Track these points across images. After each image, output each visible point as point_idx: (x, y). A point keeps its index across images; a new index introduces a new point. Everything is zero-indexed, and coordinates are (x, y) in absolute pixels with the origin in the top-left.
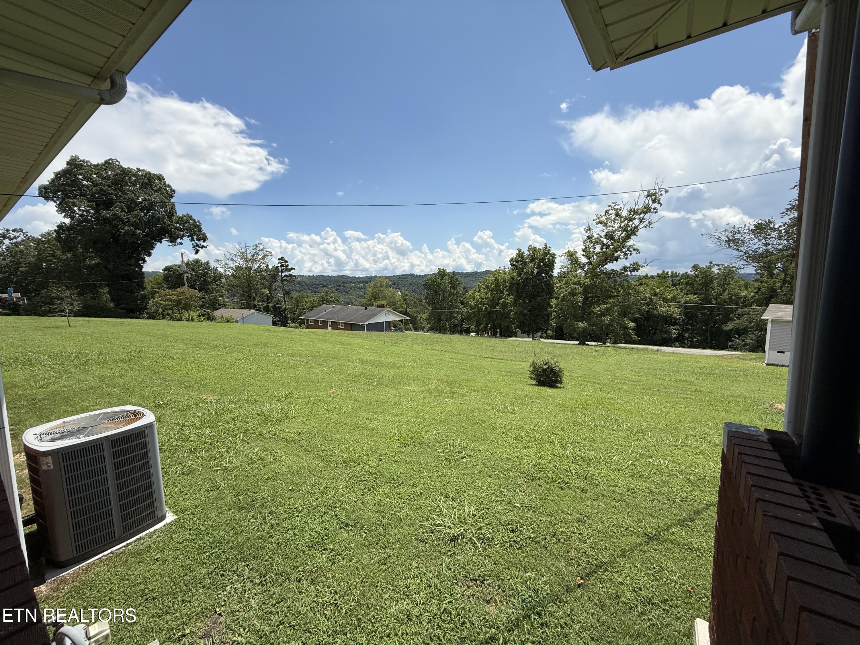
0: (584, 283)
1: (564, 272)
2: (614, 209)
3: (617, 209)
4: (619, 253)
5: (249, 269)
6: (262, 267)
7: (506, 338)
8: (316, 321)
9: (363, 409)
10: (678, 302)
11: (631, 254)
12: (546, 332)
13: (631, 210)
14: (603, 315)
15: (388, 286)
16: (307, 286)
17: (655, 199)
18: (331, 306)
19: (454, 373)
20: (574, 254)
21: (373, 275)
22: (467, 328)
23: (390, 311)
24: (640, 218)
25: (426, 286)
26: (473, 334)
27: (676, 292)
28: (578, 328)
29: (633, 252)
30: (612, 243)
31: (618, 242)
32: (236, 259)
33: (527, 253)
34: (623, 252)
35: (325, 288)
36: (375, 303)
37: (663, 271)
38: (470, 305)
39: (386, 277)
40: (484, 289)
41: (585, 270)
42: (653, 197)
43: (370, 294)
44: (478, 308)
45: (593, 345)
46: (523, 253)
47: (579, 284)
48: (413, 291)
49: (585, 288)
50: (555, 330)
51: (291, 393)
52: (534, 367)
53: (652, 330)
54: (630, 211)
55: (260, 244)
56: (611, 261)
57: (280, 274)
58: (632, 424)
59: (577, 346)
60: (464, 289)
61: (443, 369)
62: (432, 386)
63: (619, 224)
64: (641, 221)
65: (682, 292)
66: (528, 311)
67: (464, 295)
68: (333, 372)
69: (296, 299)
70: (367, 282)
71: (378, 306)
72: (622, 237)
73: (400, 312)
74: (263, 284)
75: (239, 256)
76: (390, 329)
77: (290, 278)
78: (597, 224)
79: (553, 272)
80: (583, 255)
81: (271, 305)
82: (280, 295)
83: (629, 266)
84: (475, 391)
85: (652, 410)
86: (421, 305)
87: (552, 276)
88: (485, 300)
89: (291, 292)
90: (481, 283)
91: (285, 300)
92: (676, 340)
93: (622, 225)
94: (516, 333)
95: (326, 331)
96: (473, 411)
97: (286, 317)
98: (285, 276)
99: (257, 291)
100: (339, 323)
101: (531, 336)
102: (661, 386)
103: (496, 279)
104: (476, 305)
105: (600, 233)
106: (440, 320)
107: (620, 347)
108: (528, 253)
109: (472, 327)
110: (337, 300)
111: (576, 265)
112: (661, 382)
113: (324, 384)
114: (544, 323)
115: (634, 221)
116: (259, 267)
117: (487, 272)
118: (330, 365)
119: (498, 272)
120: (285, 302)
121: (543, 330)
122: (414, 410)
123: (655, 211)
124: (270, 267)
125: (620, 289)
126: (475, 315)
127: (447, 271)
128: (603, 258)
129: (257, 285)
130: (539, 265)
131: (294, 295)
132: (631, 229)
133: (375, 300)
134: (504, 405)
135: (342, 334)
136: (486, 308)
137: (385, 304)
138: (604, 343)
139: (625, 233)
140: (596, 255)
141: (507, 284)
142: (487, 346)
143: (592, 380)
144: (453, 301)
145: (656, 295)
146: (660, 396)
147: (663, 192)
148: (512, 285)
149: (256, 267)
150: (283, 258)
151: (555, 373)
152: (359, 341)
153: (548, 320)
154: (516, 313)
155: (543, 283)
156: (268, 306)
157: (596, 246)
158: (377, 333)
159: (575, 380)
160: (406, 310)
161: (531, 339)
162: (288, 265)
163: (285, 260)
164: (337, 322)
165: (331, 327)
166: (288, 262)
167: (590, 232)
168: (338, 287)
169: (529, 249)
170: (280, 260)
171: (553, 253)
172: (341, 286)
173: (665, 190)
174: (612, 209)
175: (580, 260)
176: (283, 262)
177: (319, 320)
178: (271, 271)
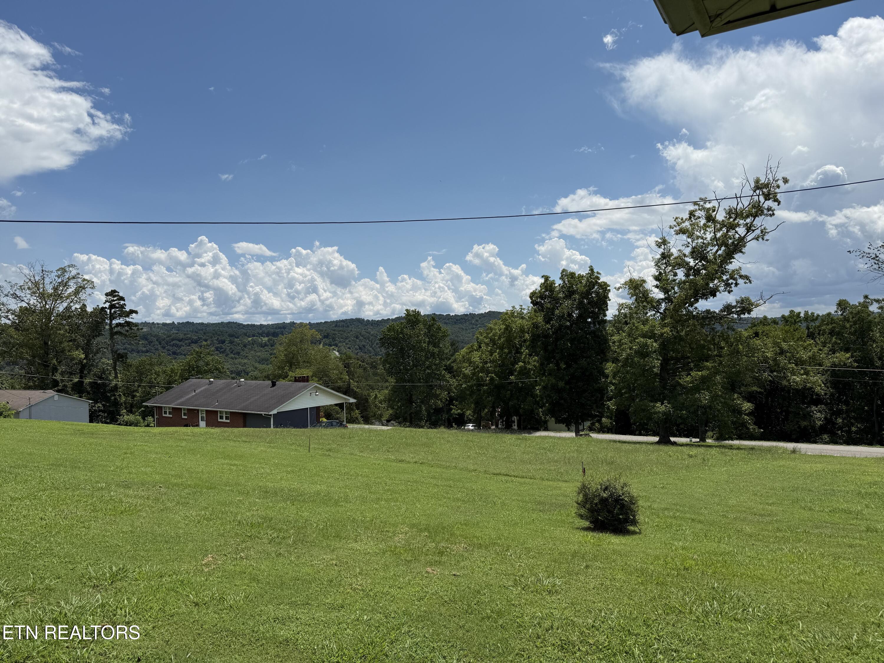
0: (662, 334)
1: (625, 315)
2: (704, 208)
3: (708, 209)
4: (716, 282)
5: (47, 314)
6: (73, 308)
7: (530, 433)
8: (177, 411)
9: (267, 597)
10: (820, 365)
11: (736, 284)
12: (599, 421)
13: (730, 210)
14: (697, 389)
15: (314, 342)
16: (160, 343)
17: (769, 194)
18: (207, 381)
19: (440, 509)
20: (641, 285)
21: (288, 321)
22: (459, 414)
23: (320, 389)
24: (747, 224)
25: (385, 341)
26: (470, 426)
27: (815, 349)
28: (656, 413)
29: (740, 281)
30: (703, 265)
31: (714, 263)
32: (22, 295)
33: (558, 282)
34: (723, 281)
35: (193, 345)
36: (291, 374)
37: (792, 312)
38: (464, 374)
39: (311, 325)
40: (487, 345)
41: (661, 311)
42: (765, 190)
43: (282, 357)
44: (478, 379)
45: (682, 445)
46: (553, 283)
47: (651, 335)
48: (360, 348)
49: (663, 342)
50: (616, 416)
51: (124, 570)
52: (585, 495)
53: (781, 413)
54: (730, 212)
55: (72, 266)
56: (705, 296)
57: (108, 321)
58: (768, 604)
59: (657, 447)
60: (452, 344)
61: (419, 501)
62: (399, 539)
63: (712, 234)
64: (749, 228)
65: (825, 346)
66: (566, 384)
67: (452, 355)
68: (209, 520)
69: (137, 368)
70: (275, 335)
71: (297, 380)
72: (719, 255)
73: (338, 389)
74: (75, 340)
75: (29, 288)
76: (319, 422)
77: (127, 328)
78: (677, 234)
79: (605, 315)
80: (657, 287)
81: (87, 381)
82: (107, 361)
83: (734, 304)
84: (480, 546)
85: (799, 574)
86: (375, 374)
87: (605, 321)
88: (489, 365)
89: (129, 355)
90: (481, 334)
91: (115, 369)
92: (823, 429)
93: (719, 235)
94: (546, 422)
95: (196, 430)
96: (479, 592)
97: (116, 404)
98: (118, 325)
99: (60, 353)
100: (221, 412)
101: (573, 427)
102: (810, 524)
103: (508, 328)
104: (474, 374)
105: (683, 248)
106: (411, 401)
107: (731, 447)
108: (561, 282)
109: (468, 412)
110: (217, 369)
111: (645, 304)
112: (807, 514)
113: (190, 545)
114: (594, 406)
115: (737, 229)
116: (68, 308)
117: (491, 315)
118: (204, 504)
119: (512, 314)
120: (116, 374)
121: (593, 417)
122: (368, 595)
123: (771, 212)
124: (89, 309)
125: (723, 344)
126: (472, 393)
127: (422, 314)
128: (691, 292)
129: (61, 343)
130: (581, 303)
131: (134, 359)
132: (733, 243)
133: (291, 366)
134: (536, 575)
135: (226, 434)
136: (492, 379)
137: (310, 374)
138: (703, 440)
139: (723, 248)
140: (679, 287)
141: (527, 336)
142: (495, 451)
143: (688, 515)
144: (434, 367)
145: (782, 352)
146: (808, 543)
147: (780, 183)
148: (535, 338)
149: (61, 309)
150: (114, 291)
151: (623, 506)
152: (260, 449)
153: (602, 398)
154: (544, 388)
155: (590, 334)
156: (81, 383)
157: (677, 271)
158: (294, 431)
159: (658, 516)
160: (349, 384)
161: (573, 434)
162: (124, 304)
163: (118, 295)
164: (217, 412)
165: (205, 422)
166: (124, 300)
167: (665, 247)
168: (219, 343)
169: (562, 276)
170: (110, 295)
171: (604, 282)
172: (226, 342)
173: (784, 178)
174: (699, 209)
175: (651, 296)
176: (115, 299)
177: (181, 409)
178: (90, 316)
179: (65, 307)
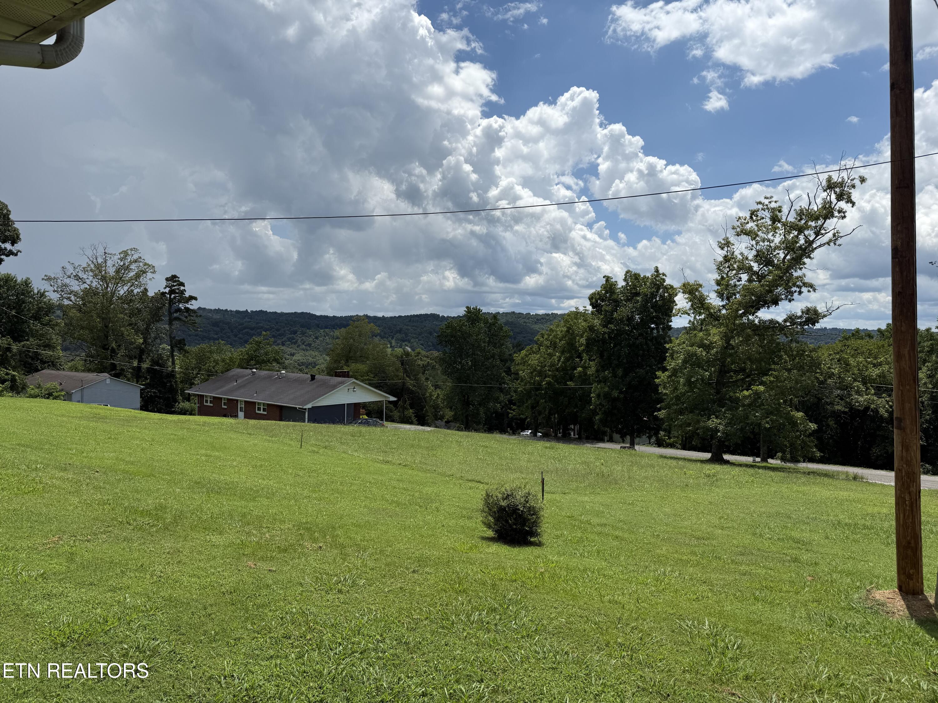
2: (769, 208)
3: (775, 209)
4: (779, 289)
5: (109, 297)
6: (135, 292)
8: (217, 400)
11: (799, 293)
12: (656, 434)
13: (801, 210)
17: (842, 194)
20: (697, 290)
23: (359, 384)
24: (817, 226)
29: (804, 289)
30: (768, 270)
31: (781, 269)
32: (85, 277)
33: (621, 283)
34: (787, 288)
38: (522, 377)
40: (547, 347)
42: (838, 190)
44: (535, 383)
46: (615, 284)
54: (801, 214)
55: (133, 250)
56: (767, 304)
57: (168, 307)
60: (515, 345)
63: (782, 236)
64: (819, 232)
66: (620, 393)
69: (196, 355)
71: (338, 374)
72: (787, 261)
73: (379, 387)
74: (134, 325)
75: (91, 270)
76: (355, 419)
77: (186, 314)
78: (740, 235)
80: (716, 292)
81: (144, 366)
82: (165, 347)
83: (799, 314)
88: (547, 368)
89: (188, 342)
90: (543, 336)
91: (173, 356)
93: (789, 238)
95: (233, 420)
97: (172, 390)
98: (177, 310)
99: (120, 337)
100: (259, 404)
103: (569, 330)
104: (531, 377)
105: (745, 251)
106: (468, 403)
108: (624, 284)
111: (701, 310)
115: (806, 232)
116: (130, 292)
119: (573, 316)
120: (174, 360)
121: (650, 429)
124: (151, 294)
126: (530, 397)
127: (484, 312)
128: (753, 299)
129: (121, 326)
130: (644, 306)
131: (193, 347)
132: (801, 247)
136: (549, 384)
138: (765, 459)
139: (792, 252)
140: (741, 293)
141: (585, 339)
144: (493, 368)
147: (857, 182)
148: (590, 343)
149: (122, 292)
150: (174, 277)
154: (598, 395)
156: (139, 368)
157: (742, 276)
160: (404, 382)
162: (184, 290)
163: (179, 281)
164: (255, 403)
165: (243, 413)
166: (184, 286)
167: (729, 249)
168: (291, 334)
169: (626, 277)
170: (170, 280)
171: (670, 285)
172: (298, 333)
173: (860, 177)
174: (762, 209)
175: (708, 301)
176: (175, 284)
177: (221, 398)
178: (151, 301)
179: (126, 290)
